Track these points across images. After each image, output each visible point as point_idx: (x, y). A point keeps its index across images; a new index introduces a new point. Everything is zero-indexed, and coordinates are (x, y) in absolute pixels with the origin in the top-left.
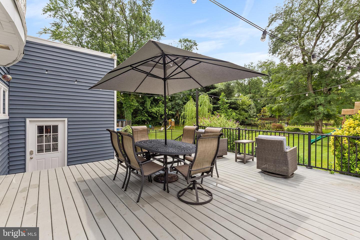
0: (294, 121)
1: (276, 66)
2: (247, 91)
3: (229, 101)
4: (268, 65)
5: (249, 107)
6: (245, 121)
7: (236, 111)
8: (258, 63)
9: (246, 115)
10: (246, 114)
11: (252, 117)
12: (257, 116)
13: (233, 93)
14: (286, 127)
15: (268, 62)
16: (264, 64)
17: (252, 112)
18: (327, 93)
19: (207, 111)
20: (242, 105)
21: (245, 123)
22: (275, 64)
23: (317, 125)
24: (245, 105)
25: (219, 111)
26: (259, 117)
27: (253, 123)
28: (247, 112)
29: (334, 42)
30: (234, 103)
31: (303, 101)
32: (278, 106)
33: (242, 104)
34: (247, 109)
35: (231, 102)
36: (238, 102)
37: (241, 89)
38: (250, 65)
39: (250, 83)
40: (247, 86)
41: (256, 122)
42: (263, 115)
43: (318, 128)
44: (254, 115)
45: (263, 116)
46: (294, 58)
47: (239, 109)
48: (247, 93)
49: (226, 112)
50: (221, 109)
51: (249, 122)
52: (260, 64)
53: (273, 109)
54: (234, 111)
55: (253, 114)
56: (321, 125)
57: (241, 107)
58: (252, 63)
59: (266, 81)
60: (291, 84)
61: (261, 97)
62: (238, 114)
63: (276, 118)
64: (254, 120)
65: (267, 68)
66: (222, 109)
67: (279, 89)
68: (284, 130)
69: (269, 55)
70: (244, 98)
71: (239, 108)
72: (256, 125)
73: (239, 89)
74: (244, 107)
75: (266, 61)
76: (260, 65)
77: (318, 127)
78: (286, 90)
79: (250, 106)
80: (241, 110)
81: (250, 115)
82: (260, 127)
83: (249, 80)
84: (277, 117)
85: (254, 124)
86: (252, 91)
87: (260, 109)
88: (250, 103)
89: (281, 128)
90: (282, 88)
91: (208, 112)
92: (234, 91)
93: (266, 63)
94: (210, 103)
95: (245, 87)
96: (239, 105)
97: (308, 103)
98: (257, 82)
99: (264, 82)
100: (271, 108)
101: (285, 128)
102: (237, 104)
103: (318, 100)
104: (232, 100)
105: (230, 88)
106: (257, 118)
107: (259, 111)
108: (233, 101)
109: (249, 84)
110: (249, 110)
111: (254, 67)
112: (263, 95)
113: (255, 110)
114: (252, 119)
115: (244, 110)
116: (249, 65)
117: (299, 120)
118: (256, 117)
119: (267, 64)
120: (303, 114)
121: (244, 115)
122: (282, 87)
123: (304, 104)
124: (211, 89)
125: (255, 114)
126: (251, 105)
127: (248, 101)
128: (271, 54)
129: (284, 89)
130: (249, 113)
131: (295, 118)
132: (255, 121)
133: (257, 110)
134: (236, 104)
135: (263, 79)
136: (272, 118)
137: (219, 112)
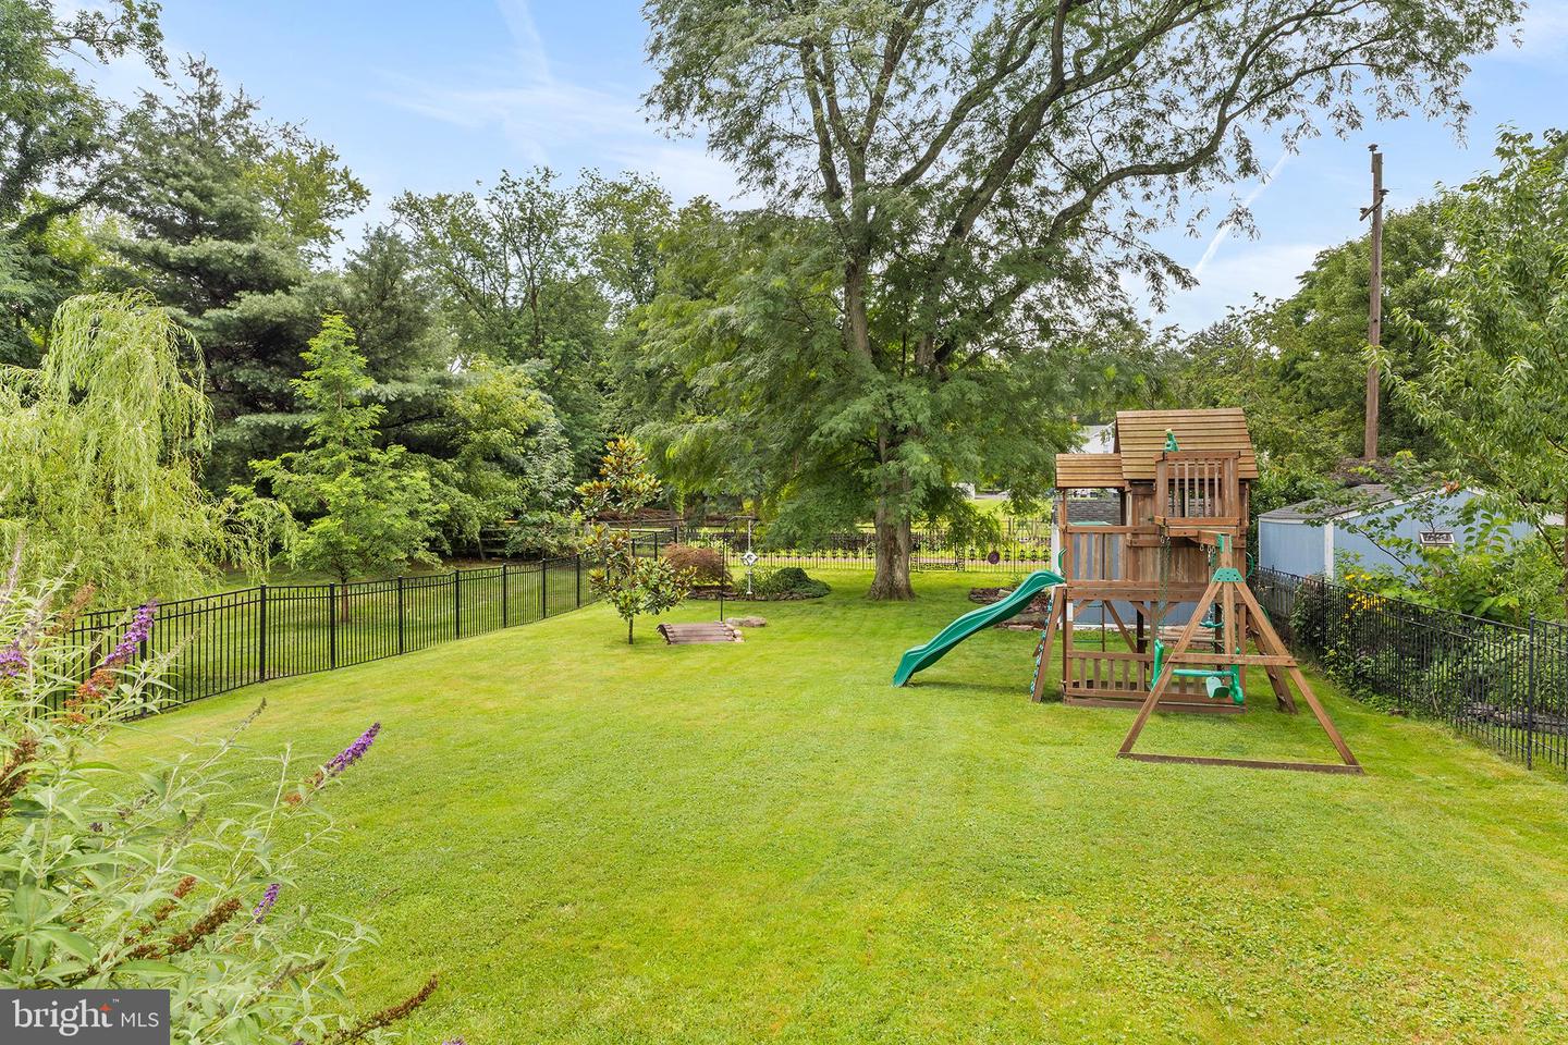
0: (784, 531)
1: (676, 217)
2: (517, 341)
3: (391, 390)
4: (632, 209)
5: (532, 442)
6: (503, 533)
7: (446, 467)
8: (582, 181)
9: (508, 492)
10: (513, 485)
11: (550, 507)
12: (578, 497)
13: (421, 333)
14: (741, 567)
15: (635, 187)
16: (610, 197)
17: (547, 471)
18: (932, 368)
19: (148, 451)
20: (485, 424)
21: (502, 544)
22: (671, 208)
23: (891, 547)
24: (506, 424)
25: (300, 456)
26: (591, 506)
27: (552, 542)
28: (516, 471)
29: (956, 100)
30: (429, 410)
31: (830, 408)
32: (701, 438)
33: (483, 418)
34: (514, 453)
35: (400, 400)
36: (459, 404)
37: (480, 328)
38: (537, 182)
39: (534, 297)
40: (520, 313)
41: (570, 541)
42: (613, 491)
43: (891, 562)
44: (557, 494)
45: (616, 501)
46: (779, 154)
47: (466, 450)
48: (515, 354)
49: (363, 466)
50: (314, 446)
51: (530, 539)
52: (592, 188)
53: (672, 452)
54: (431, 465)
55: (554, 483)
56: (903, 551)
57: (477, 437)
58: (547, 175)
59: (623, 295)
60: (774, 296)
61: (600, 386)
62: (459, 486)
63: (675, 508)
64: (557, 525)
65: (630, 223)
66: (324, 441)
67: (711, 320)
68: (729, 583)
69: (645, 112)
70: (499, 379)
71: (466, 442)
72: (571, 560)
73: (469, 328)
74: (495, 436)
75: (626, 182)
76: (590, 196)
77: (891, 558)
78: (750, 328)
79: (531, 431)
80: (480, 462)
81: (534, 492)
82: (599, 579)
83: (532, 278)
84: (681, 505)
85: (562, 548)
86: (547, 347)
87: (593, 461)
88: (532, 415)
89: (716, 569)
90: (723, 319)
91: (164, 460)
92: (425, 322)
93: (626, 191)
94: (187, 380)
95: (506, 317)
96: (465, 421)
97: (857, 419)
98: (577, 297)
99: (615, 301)
100: (660, 447)
101: (733, 571)
102: (451, 414)
103: (900, 405)
104: (409, 386)
105: (394, 297)
106: (577, 512)
107: (590, 467)
108: (418, 389)
109: (532, 296)
110: (530, 460)
111: (558, 199)
112: (610, 381)
113: (567, 460)
114: (545, 516)
115: (494, 457)
116: (529, 184)
117: (805, 526)
118: (573, 508)
119: (630, 197)
120: (825, 489)
121: (497, 491)
122: (726, 309)
123: (840, 422)
124: (245, 285)
125: (564, 485)
126: (540, 425)
127: (525, 398)
128: (658, 109)
129: (733, 322)
130: (532, 480)
131: (790, 508)
132: (563, 531)
133: (579, 461)
134: (441, 415)
135: (607, 285)
136: (656, 513)
137: (303, 464)
